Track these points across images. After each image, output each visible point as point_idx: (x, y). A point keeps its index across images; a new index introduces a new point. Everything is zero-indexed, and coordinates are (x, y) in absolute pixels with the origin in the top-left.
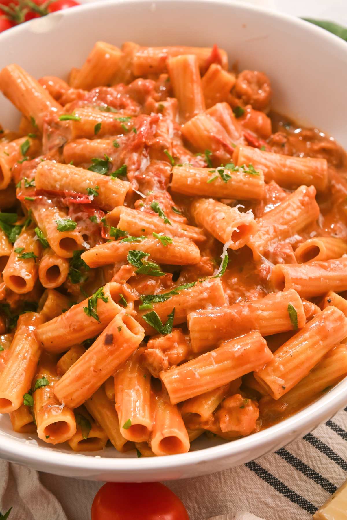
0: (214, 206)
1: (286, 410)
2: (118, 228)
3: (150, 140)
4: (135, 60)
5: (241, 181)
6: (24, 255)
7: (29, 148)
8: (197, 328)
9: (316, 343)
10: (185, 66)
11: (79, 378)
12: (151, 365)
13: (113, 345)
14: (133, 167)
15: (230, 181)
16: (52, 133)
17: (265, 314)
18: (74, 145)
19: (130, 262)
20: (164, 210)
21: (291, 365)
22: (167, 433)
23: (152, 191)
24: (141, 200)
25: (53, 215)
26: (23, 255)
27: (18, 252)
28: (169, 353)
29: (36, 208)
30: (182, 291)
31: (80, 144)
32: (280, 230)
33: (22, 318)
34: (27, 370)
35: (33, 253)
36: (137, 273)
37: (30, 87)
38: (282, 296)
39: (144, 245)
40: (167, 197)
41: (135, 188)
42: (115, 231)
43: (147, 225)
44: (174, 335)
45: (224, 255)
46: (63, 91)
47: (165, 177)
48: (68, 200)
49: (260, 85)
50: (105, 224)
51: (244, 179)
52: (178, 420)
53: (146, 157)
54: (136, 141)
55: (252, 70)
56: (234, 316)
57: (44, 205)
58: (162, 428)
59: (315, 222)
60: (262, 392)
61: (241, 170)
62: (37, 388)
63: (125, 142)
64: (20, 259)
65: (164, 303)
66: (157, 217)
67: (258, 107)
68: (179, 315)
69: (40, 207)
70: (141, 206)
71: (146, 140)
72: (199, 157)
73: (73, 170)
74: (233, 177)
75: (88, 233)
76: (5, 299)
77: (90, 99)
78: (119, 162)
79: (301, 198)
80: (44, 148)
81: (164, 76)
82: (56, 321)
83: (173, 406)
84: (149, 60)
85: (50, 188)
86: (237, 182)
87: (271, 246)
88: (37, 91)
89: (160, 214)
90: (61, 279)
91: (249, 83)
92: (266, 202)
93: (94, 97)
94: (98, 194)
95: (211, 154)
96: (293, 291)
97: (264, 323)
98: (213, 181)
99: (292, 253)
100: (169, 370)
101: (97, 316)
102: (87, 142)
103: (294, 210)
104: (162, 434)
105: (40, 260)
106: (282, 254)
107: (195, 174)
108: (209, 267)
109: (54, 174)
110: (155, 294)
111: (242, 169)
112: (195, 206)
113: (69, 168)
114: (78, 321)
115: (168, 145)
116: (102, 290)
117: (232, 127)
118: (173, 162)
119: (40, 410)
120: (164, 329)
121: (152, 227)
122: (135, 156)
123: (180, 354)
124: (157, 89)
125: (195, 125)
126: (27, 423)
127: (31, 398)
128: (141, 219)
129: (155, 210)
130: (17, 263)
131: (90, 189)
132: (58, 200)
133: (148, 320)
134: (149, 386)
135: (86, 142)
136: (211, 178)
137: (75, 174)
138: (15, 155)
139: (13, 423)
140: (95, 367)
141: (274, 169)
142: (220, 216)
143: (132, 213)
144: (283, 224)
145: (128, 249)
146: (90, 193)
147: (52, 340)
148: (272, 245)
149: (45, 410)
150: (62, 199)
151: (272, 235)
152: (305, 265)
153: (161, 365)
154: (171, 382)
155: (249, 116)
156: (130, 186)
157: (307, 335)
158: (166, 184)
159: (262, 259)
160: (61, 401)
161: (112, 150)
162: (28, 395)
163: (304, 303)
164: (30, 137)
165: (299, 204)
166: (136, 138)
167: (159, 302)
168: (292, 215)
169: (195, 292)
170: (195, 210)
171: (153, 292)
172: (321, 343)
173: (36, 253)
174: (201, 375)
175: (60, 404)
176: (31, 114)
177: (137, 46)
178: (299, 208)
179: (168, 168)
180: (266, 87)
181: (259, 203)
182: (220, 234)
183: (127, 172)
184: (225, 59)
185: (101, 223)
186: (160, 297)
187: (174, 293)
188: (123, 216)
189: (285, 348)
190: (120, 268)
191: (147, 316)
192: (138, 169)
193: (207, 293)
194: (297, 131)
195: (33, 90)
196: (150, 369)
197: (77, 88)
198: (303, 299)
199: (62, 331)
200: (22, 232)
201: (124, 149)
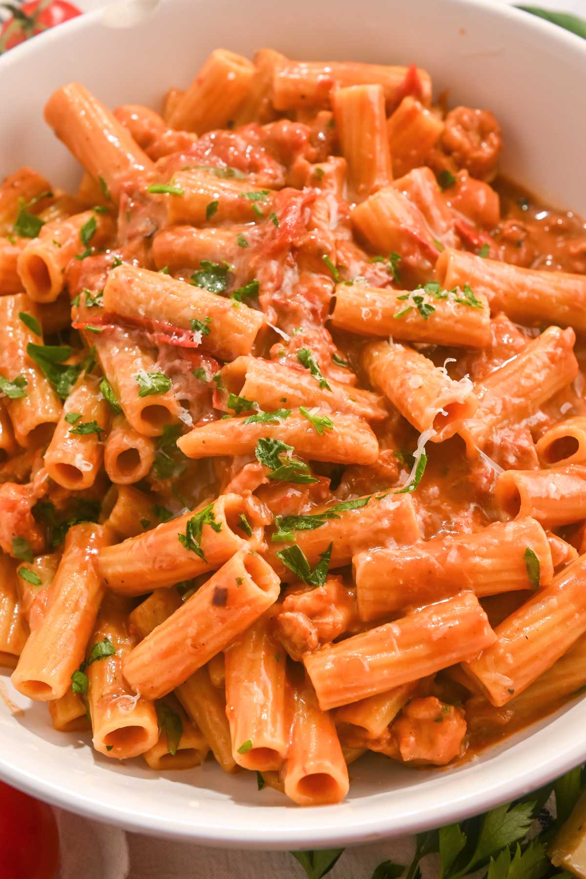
0: (405, 359)
1: (511, 721)
2: (241, 395)
3: (300, 236)
4: (278, 86)
5: (451, 317)
6: (82, 426)
7: (94, 233)
8: (369, 582)
9: (570, 617)
10: (363, 104)
11: (166, 654)
12: (288, 638)
13: (227, 607)
14: (270, 285)
15: (433, 317)
16: (135, 209)
17: (487, 562)
18: (169, 237)
19: (259, 459)
20: (320, 363)
21: (525, 655)
22: (312, 767)
23: (301, 328)
24: (280, 345)
25: (132, 362)
26: (78, 427)
27: (71, 420)
28: (320, 621)
29: (103, 345)
30: (345, 513)
31: (181, 235)
32: (514, 405)
33: (75, 532)
34: (79, 628)
35: (95, 423)
36: (271, 479)
37: (100, 125)
38: (515, 531)
39: (284, 431)
40: (325, 339)
41: (272, 323)
42: (236, 401)
43: (291, 391)
44: (328, 589)
45: (420, 453)
46: (153, 131)
47: (323, 302)
48: (158, 336)
49: (483, 133)
50: (219, 385)
51: (455, 314)
52: (330, 742)
53: (292, 267)
54: (277, 241)
55: (472, 106)
56: (433, 565)
57: (117, 341)
58: (305, 759)
59: (569, 387)
60: (471, 688)
61: (452, 296)
62: (95, 660)
63: (257, 238)
64: (74, 435)
65: (313, 532)
66: (308, 376)
67: (478, 172)
68: (338, 555)
69: (110, 344)
70: (281, 355)
71: (294, 239)
72: (380, 265)
73: (167, 285)
74: (437, 308)
75: (189, 397)
76: (46, 496)
77: (199, 152)
78: (246, 274)
79: (550, 349)
80: (119, 235)
81: (324, 115)
82: (131, 548)
83: (322, 713)
84: (301, 87)
85: (127, 313)
86: (445, 319)
87: (497, 434)
88: (111, 133)
89: (314, 372)
90: (141, 471)
91: (465, 129)
92: (491, 352)
93: (207, 149)
94: (209, 330)
95: (399, 260)
96: (535, 522)
97: (482, 579)
98: (404, 316)
99: (532, 448)
100: (319, 653)
101: (201, 551)
102: (193, 232)
103: (538, 371)
104: (304, 770)
105: (108, 436)
106: (515, 448)
107: (374, 301)
108: (390, 468)
109: (136, 290)
110: (299, 514)
111: (453, 294)
112: (371, 356)
113: (163, 280)
114: (167, 555)
115: (329, 247)
116: (212, 508)
117: (435, 212)
118: (337, 275)
119: (98, 701)
120: (313, 577)
121: (299, 394)
122: (274, 266)
123: (337, 623)
124: (312, 139)
125: (375, 209)
126: (77, 717)
127: (85, 677)
128: (281, 381)
129: (304, 362)
130: (69, 442)
131: (196, 321)
132: (142, 333)
133: (286, 560)
134: (283, 674)
135: (191, 233)
136: (401, 311)
137: (173, 293)
138: (71, 244)
139: (54, 715)
140: (195, 639)
141: (506, 295)
142: (415, 381)
143: (265, 370)
144: (518, 396)
145: (256, 436)
146: (197, 328)
147: (123, 578)
148: (499, 432)
149: (107, 703)
150: (148, 335)
151: (500, 414)
152: (554, 474)
153: (304, 642)
154: (322, 678)
155: (464, 188)
156: (264, 320)
157: (554, 601)
158: (323, 315)
159: (481, 455)
160: (135, 689)
161: (234, 252)
162: (80, 673)
163: (551, 540)
164: (98, 211)
165: (546, 359)
166: (278, 234)
167: (306, 529)
168: (535, 380)
169: (369, 516)
170: (371, 362)
171: (296, 510)
172: (577, 616)
173: (101, 424)
174: (373, 668)
175: (134, 694)
176: (100, 172)
177: (281, 57)
178: (545, 366)
179: (329, 287)
180: (494, 138)
181: (479, 355)
182: (413, 415)
183: (260, 293)
184: (427, 87)
185: (212, 383)
186: (306, 521)
187: (331, 516)
188: (250, 377)
189: (516, 623)
190: (242, 468)
191: (285, 553)
192: (278, 288)
193: (389, 520)
194: (541, 216)
195: (106, 132)
196: (287, 645)
197: (178, 128)
198: (547, 531)
199: (139, 566)
200: (78, 381)
201: (255, 252)
